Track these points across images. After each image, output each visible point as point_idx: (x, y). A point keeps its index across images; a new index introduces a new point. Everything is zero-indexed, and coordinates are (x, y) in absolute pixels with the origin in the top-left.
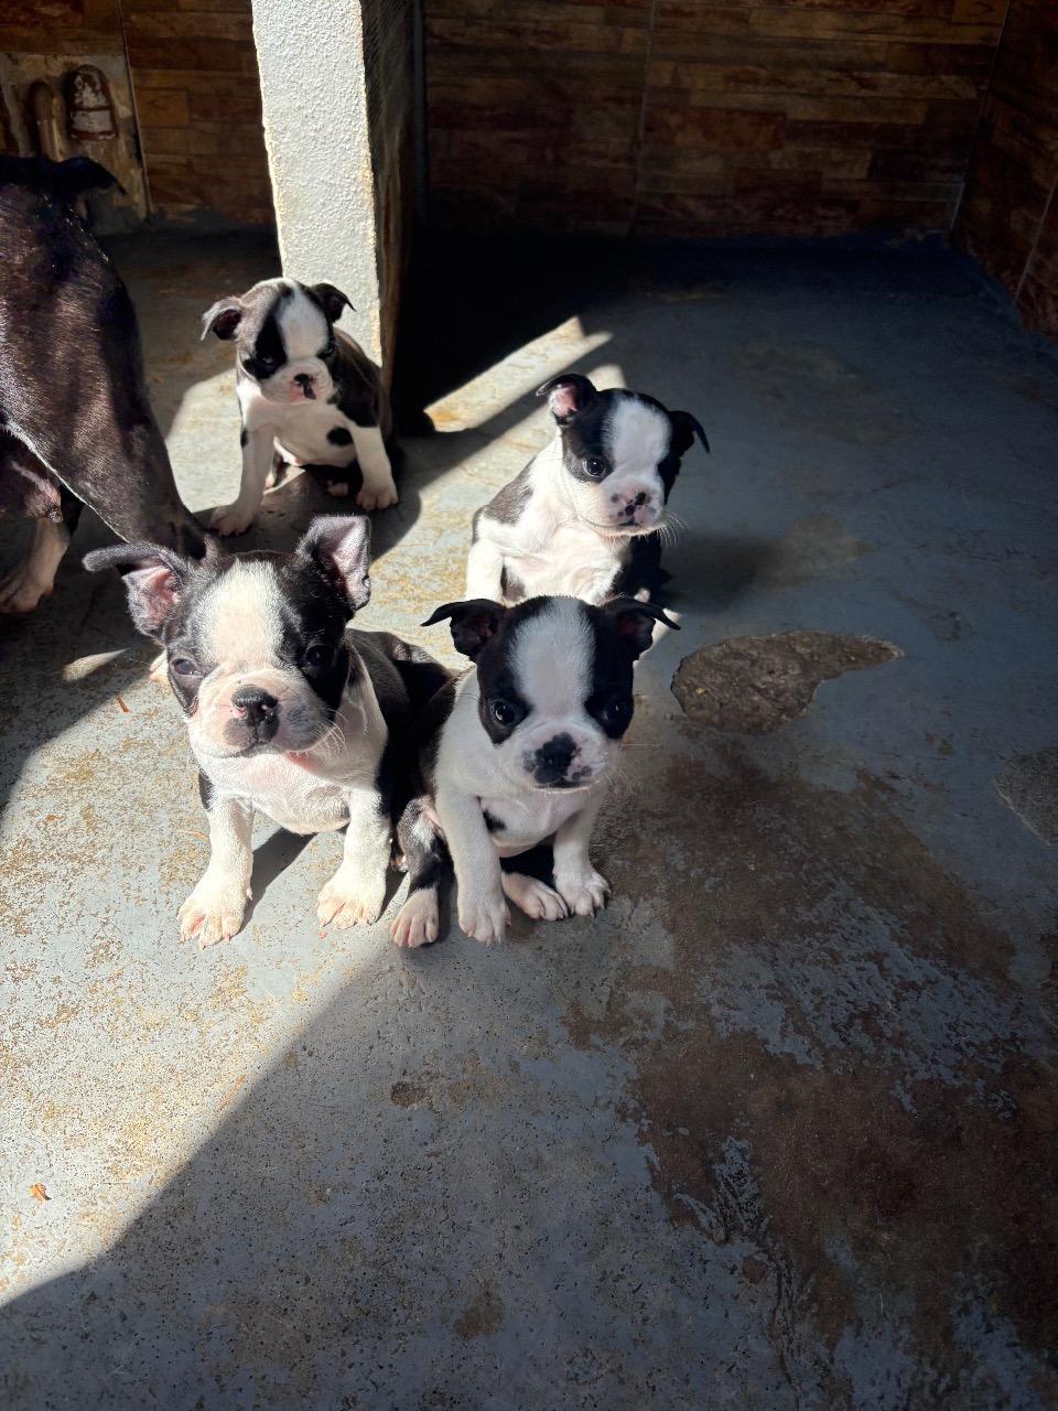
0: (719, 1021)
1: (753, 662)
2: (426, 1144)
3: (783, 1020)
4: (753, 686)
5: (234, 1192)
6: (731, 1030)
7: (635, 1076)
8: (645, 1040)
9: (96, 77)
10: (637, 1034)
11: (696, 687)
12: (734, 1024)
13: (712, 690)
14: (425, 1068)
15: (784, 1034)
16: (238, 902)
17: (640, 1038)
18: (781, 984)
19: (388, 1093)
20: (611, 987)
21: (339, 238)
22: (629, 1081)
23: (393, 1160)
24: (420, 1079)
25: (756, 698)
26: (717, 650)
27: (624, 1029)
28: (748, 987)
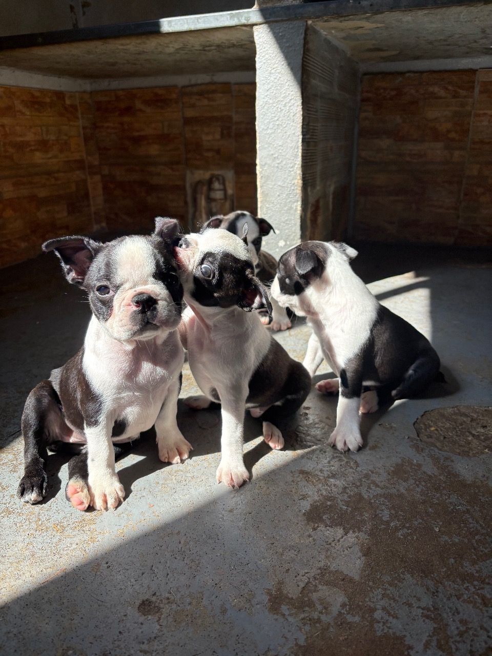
0: (379, 622)
1: (472, 420)
3: (429, 636)
6: (385, 631)
7: (302, 642)
8: (319, 621)
9: (221, 178)
10: (315, 615)
11: (431, 427)
12: (389, 628)
13: (441, 430)
14: (167, 595)
15: (427, 646)
17: (316, 617)
18: (436, 609)
19: (138, 603)
20: (309, 579)
22: (297, 645)
27: (307, 609)
28: (410, 605)
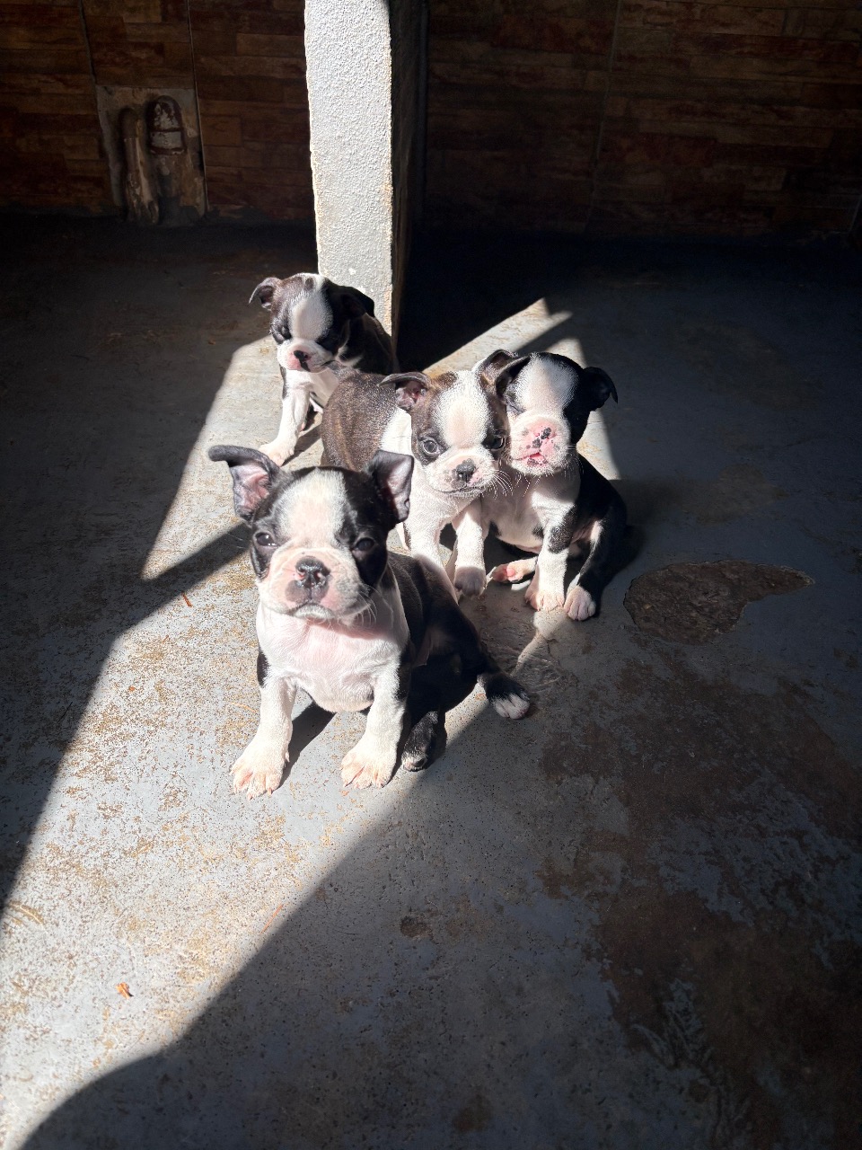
0: (667, 880)
1: (691, 584)
2: (428, 969)
3: (719, 883)
4: (691, 604)
5: (276, 999)
6: (676, 889)
7: (597, 922)
8: (606, 894)
9: (171, 105)
10: (600, 888)
11: (644, 603)
12: (678, 884)
13: (658, 607)
14: (426, 907)
15: (720, 894)
16: (279, 763)
17: (601, 891)
18: (717, 852)
19: (398, 925)
20: (577, 848)
21: (364, 235)
22: (593, 926)
23: (402, 981)
24: (422, 915)
25: (694, 614)
26: (661, 573)
27: (588, 883)
28: (691, 853)
